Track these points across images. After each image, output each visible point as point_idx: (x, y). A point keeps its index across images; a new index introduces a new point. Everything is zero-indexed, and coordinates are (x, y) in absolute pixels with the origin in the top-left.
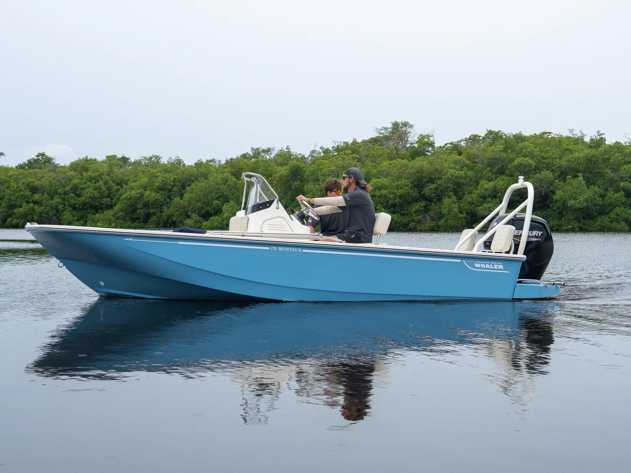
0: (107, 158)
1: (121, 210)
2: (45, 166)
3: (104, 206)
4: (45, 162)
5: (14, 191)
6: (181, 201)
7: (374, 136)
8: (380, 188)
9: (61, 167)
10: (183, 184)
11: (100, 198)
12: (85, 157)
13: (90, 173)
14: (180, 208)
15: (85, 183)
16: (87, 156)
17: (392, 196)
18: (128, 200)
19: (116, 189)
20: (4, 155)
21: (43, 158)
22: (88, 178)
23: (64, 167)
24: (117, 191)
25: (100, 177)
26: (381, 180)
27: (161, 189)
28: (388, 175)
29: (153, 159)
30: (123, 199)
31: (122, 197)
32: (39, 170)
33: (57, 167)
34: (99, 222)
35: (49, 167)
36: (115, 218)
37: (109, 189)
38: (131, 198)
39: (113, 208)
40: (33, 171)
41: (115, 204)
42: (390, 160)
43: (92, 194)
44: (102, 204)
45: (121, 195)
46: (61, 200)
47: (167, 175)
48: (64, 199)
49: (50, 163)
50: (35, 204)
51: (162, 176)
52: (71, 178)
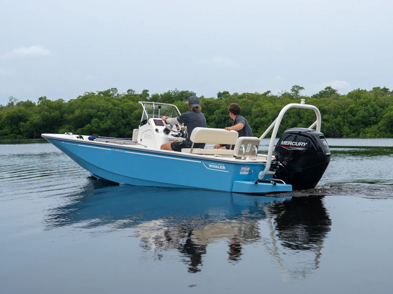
0: (373, 89)
1: (383, 125)
2: (331, 95)
3: (372, 122)
4: (331, 92)
5: (311, 113)
9: (342, 96)
11: (369, 117)
12: (358, 88)
13: (362, 100)
15: (358, 107)
16: (359, 88)
18: (389, 118)
19: (380, 111)
20: (304, 89)
21: (329, 90)
22: (360, 103)
23: (344, 96)
24: (381, 112)
25: (369, 102)
30: (385, 117)
31: (384, 116)
32: (327, 98)
33: (339, 96)
34: (368, 133)
35: (333, 96)
36: (379, 131)
37: (375, 110)
38: (390, 117)
39: (378, 124)
40: (323, 99)
41: (379, 121)
43: (363, 114)
44: (370, 121)
45: (383, 115)
46: (342, 118)
48: (344, 118)
49: (335, 93)
50: (324, 121)
52: (348, 103)
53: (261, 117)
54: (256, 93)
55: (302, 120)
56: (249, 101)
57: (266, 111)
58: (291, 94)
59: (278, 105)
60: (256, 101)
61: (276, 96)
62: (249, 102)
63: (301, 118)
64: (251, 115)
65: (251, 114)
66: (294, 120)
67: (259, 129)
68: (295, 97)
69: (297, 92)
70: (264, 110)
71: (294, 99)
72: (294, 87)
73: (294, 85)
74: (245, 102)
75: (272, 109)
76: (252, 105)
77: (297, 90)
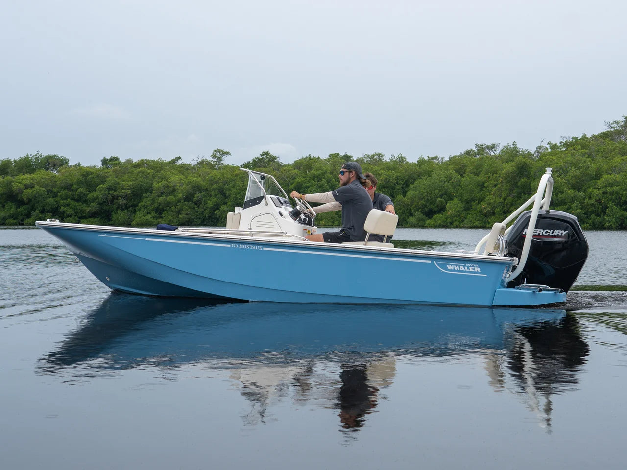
0: (330, 156)
2: (269, 165)
4: (269, 161)
5: (240, 189)
6: (405, 199)
7: (605, 131)
8: (611, 185)
9: (285, 166)
10: (406, 181)
12: (308, 155)
13: (313, 172)
14: (403, 206)
15: (309, 182)
16: (310, 155)
17: (624, 193)
20: (230, 154)
21: (267, 157)
22: (312, 176)
23: (287, 166)
25: (323, 175)
26: (612, 176)
27: (384, 187)
28: (620, 171)
29: (375, 157)
32: (263, 169)
33: (281, 165)
34: (322, 220)
35: (273, 166)
36: (338, 216)
42: (623, 156)
47: (390, 173)
49: (274, 162)
51: (384, 174)
52: (294, 176)
53: (166, 196)
54: (159, 160)
55: (227, 200)
56: (149, 171)
57: (174, 186)
58: (211, 161)
59: (191, 178)
60: (159, 171)
61: (190, 165)
62: (149, 173)
63: (226, 197)
64: (151, 193)
65: (153, 190)
66: (215, 199)
67: (164, 213)
68: (217, 166)
69: (220, 159)
70: (171, 184)
71: (215, 169)
72: (215, 151)
73: (216, 149)
74: (143, 173)
75: (183, 184)
76: (154, 177)
77: (220, 156)
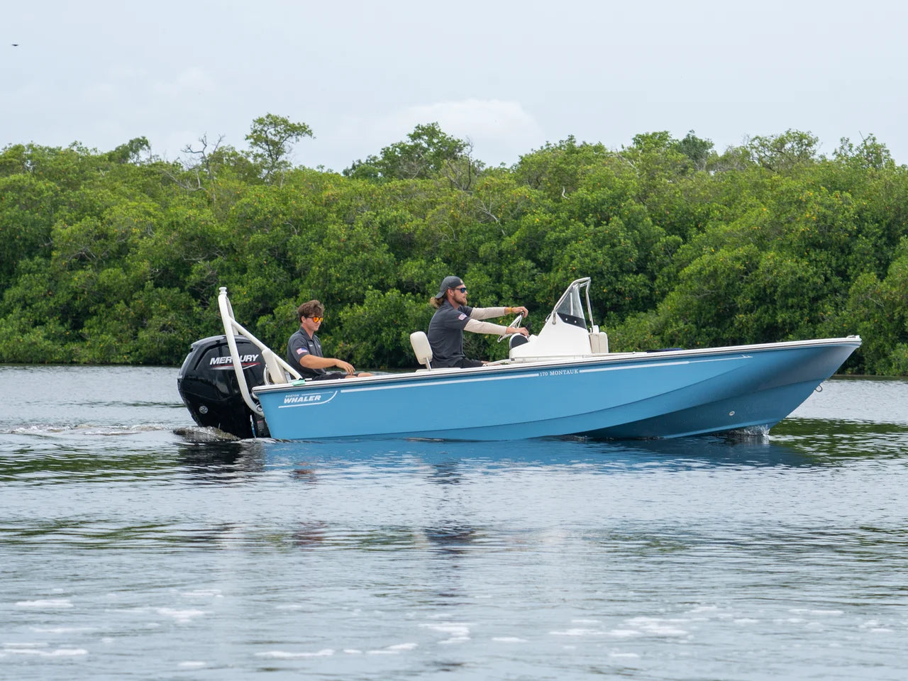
1: (682, 314)
2: (438, 168)
3: (628, 300)
4: (438, 154)
5: (339, 249)
6: (883, 285)
9: (490, 172)
10: (889, 226)
11: (615, 274)
12: (566, 138)
13: (582, 192)
14: (878, 307)
15: (566, 224)
16: (571, 138)
18: (706, 280)
19: (667, 245)
20: (310, 133)
21: (430, 143)
22: (576, 209)
23: (500, 172)
24: (670, 250)
25: (614, 203)
27: (816, 245)
29: (788, 146)
30: (690, 276)
31: (687, 270)
32: (419, 181)
33: (475, 171)
35: (450, 171)
36: (662, 340)
37: (644, 244)
38: (714, 274)
39: (655, 307)
40: (399, 183)
41: (664, 294)
43: (587, 260)
44: (619, 293)
45: (682, 266)
46: (487, 279)
47: (835, 199)
48: (499, 278)
49: (455, 158)
50: (404, 292)
51: (817, 203)
52: (520, 206)
53: (99, 267)
54: (75, 149)
55: (296, 281)
56: (41, 185)
57: (123, 236)
58: (248, 155)
59: (181, 209)
60: (73, 185)
61: (176, 166)
62: (40, 193)
63: (294, 274)
64: (48, 256)
65: (52, 249)
66: (259, 281)
67: (88, 323)
68: (265, 171)
69: (276, 148)
70: (113, 230)
71: (261, 182)
72: (260, 121)
73: (263, 115)
74: (21, 189)
75: (154, 229)
76: (55, 206)
77: (276, 139)
